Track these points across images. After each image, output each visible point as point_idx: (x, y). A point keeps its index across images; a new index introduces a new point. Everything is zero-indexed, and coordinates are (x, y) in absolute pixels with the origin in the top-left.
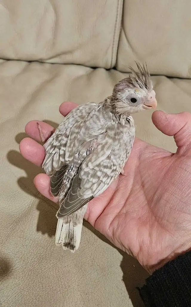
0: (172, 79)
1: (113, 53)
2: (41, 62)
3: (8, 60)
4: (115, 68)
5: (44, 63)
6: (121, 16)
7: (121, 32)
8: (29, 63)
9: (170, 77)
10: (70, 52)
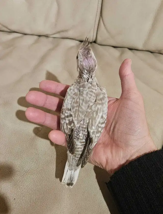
0: (132, 50)
1: (94, 32)
2: (47, 36)
3: (25, 34)
4: (95, 42)
5: (49, 37)
6: (100, 9)
7: (100, 19)
8: (39, 37)
9: (130, 49)
10: (66, 31)
